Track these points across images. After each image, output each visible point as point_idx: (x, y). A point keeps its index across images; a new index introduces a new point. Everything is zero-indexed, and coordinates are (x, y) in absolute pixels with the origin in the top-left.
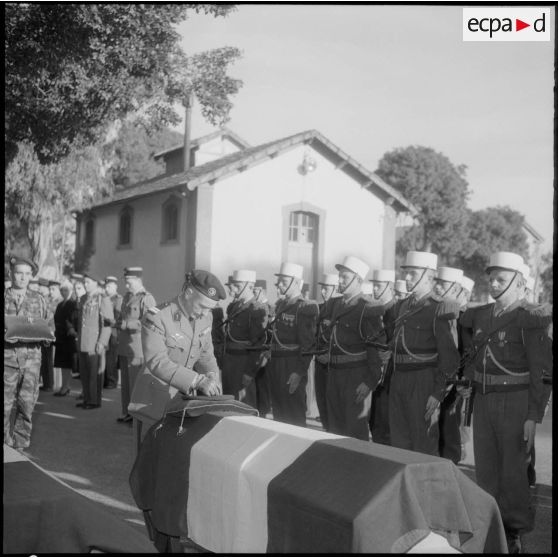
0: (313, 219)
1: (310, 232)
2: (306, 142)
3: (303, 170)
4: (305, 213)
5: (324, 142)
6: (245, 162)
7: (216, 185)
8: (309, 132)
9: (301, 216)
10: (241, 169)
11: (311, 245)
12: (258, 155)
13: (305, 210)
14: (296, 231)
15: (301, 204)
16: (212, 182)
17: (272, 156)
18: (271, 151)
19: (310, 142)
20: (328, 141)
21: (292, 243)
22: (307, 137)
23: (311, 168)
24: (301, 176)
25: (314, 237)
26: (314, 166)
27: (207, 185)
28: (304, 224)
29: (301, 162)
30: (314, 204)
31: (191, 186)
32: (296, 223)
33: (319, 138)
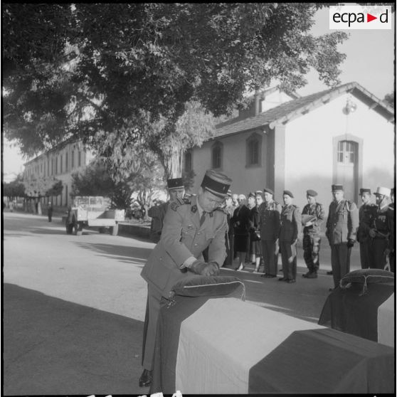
0: (354, 146)
1: (352, 155)
2: (348, 91)
3: (346, 111)
4: (348, 142)
5: (362, 90)
6: (308, 107)
7: (287, 125)
8: (351, 83)
9: (345, 144)
10: (304, 113)
11: (352, 165)
12: (316, 102)
13: (348, 139)
14: (342, 155)
15: (346, 135)
16: (284, 123)
17: (325, 102)
18: (325, 98)
19: (352, 91)
20: (365, 89)
21: (340, 164)
22: (350, 87)
23: (352, 109)
24: (345, 116)
25: (355, 158)
26: (355, 108)
27: (282, 125)
28: (347, 150)
29: (345, 106)
30: (355, 134)
31: (271, 127)
32: (342, 149)
33: (358, 87)
